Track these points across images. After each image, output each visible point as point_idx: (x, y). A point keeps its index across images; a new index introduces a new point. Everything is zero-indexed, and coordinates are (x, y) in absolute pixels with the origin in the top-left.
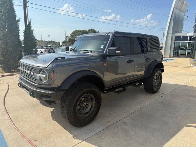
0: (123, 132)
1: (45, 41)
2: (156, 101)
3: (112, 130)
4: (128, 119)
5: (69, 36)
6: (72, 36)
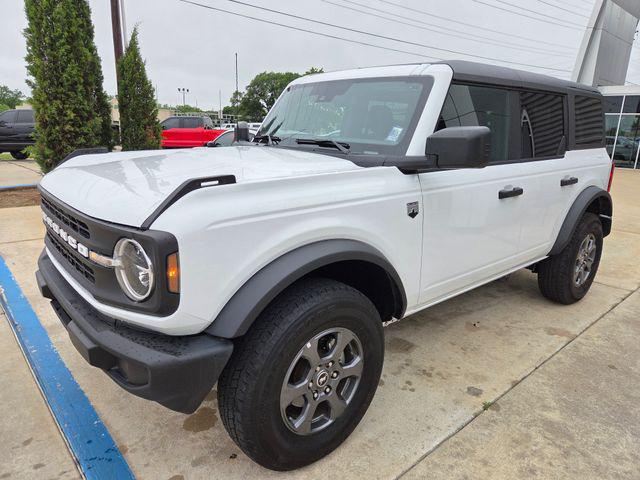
5: (244, 91)
6: (251, 93)
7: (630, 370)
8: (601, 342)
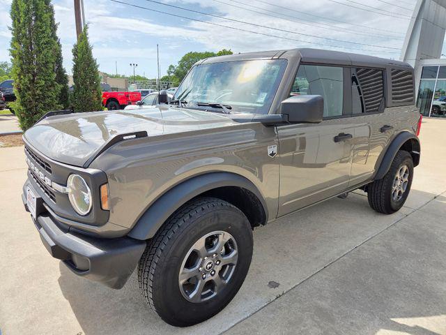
0: (316, 318)
1: (123, 77)
2: (393, 228)
3: (286, 311)
4: (326, 279)
5: (176, 65)
6: (181, 66)
7: (394, 269)
8: (378, 248)
